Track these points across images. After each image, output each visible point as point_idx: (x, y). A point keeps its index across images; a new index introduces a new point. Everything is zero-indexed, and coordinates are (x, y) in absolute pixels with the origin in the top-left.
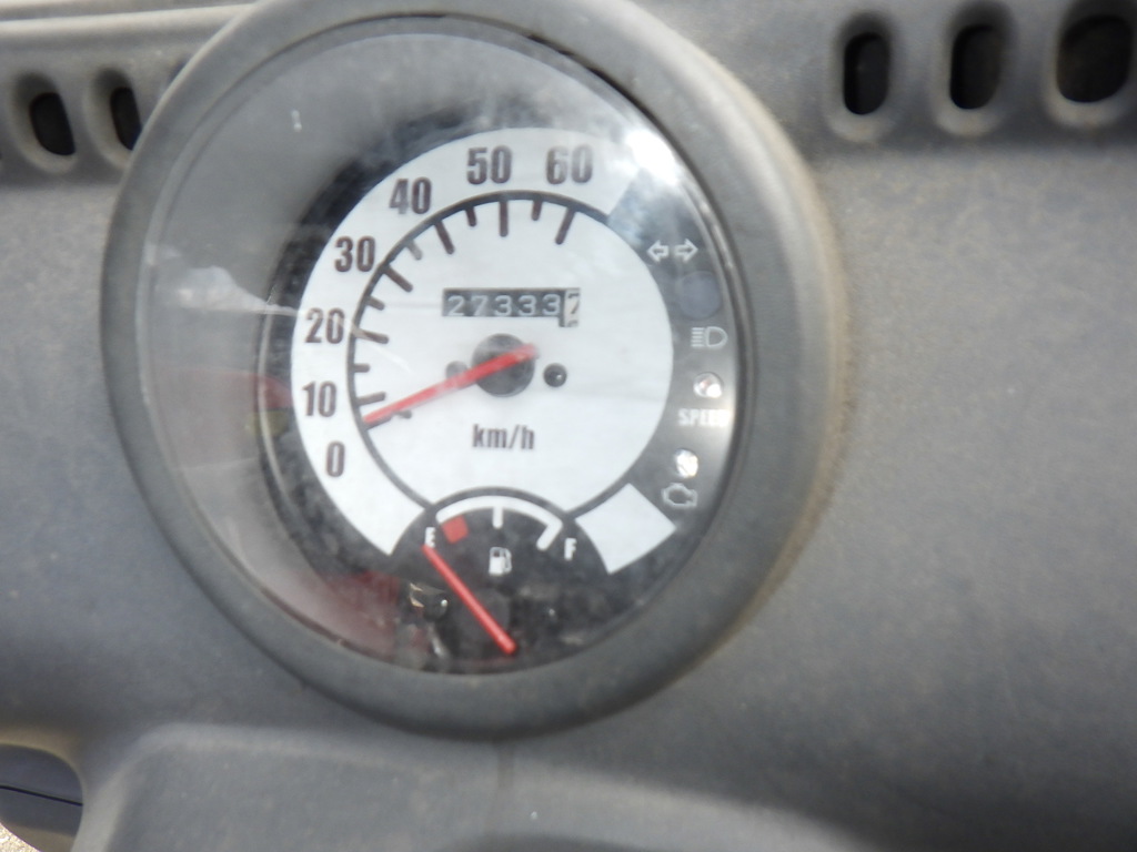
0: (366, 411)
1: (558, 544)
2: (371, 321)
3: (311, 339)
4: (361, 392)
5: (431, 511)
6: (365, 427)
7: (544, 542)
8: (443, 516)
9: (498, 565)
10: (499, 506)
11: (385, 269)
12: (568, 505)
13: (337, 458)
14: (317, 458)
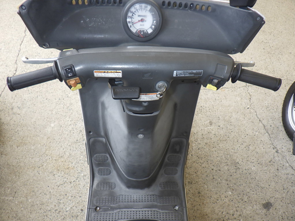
0: (133, 23)
1: (146, 32)
2: (133, 17)
3: (128, 18)
4: (132, 22)
5: (137, 30)
6: (133, 24)
7: (145, 32)
8: (138, 30)
9: (142, 33)
10: (142, 30)
11: (134, 13)
12: (146, 29)
13: (131, 26)
14: (129, 27)
